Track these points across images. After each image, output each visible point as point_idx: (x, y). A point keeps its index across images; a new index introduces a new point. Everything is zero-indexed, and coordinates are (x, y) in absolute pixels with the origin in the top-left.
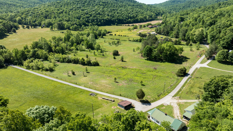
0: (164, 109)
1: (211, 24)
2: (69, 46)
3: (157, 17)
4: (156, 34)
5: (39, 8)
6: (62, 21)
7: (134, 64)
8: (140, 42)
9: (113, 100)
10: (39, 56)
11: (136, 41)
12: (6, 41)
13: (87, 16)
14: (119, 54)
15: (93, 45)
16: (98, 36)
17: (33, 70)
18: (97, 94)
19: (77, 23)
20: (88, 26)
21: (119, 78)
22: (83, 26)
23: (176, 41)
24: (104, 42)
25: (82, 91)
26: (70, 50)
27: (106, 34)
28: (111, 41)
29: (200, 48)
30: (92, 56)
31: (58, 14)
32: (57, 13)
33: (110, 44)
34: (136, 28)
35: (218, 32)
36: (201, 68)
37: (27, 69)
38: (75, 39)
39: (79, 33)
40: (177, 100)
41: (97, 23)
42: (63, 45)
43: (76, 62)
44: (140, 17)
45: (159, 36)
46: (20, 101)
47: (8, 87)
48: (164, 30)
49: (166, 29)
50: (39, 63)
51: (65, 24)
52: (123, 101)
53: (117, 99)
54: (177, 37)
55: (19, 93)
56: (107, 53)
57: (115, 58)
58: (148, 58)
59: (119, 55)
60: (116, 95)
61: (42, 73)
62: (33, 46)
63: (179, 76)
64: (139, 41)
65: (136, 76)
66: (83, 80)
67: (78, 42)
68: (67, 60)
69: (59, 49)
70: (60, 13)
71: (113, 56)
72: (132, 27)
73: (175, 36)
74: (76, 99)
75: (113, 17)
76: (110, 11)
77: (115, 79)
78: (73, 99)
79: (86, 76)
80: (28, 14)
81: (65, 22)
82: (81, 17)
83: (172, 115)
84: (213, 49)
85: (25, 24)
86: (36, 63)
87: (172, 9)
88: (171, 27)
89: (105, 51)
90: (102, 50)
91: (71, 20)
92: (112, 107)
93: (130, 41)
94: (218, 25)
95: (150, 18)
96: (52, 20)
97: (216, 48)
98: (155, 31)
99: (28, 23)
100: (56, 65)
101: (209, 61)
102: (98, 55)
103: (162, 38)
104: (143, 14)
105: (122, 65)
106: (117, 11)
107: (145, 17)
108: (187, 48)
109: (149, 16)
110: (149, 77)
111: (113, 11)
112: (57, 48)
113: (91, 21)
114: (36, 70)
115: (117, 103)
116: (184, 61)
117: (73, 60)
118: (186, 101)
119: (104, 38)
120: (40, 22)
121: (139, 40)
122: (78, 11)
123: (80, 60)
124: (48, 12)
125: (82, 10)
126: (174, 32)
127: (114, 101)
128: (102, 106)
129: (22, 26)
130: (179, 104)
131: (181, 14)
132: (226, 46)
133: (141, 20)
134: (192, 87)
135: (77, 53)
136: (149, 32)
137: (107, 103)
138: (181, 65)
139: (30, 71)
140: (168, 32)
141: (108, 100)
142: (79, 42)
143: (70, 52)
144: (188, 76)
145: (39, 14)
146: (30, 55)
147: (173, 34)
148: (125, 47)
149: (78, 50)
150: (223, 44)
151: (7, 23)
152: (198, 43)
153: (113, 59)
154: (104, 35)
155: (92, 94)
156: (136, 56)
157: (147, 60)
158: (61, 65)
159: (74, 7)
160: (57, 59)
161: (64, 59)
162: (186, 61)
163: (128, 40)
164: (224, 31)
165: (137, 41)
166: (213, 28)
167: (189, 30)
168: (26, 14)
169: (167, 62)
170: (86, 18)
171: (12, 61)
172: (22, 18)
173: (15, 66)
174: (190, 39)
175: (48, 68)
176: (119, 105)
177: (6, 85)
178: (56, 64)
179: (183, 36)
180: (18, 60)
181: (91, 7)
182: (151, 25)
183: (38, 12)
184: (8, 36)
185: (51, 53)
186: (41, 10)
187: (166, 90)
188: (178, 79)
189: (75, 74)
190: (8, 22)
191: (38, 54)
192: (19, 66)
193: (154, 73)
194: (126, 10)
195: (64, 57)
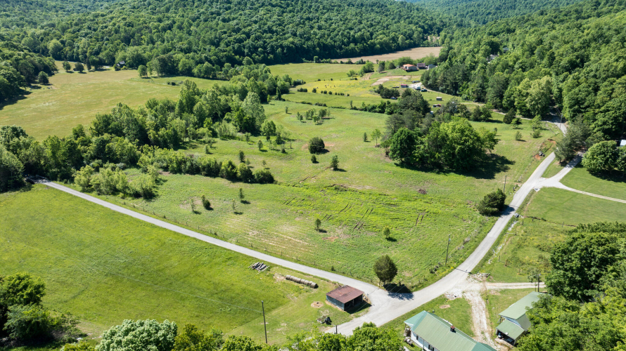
0: (448, 311)
1: (572, 66)
2: (191, 125)
3: (427, 39)
4: (425, 88)
5: (108, 13)
6: (171, 50)
7: (366, 177)
8: (380, 112)
9: (314, 284)
10: (113, 155)
11: (370, 111)
12: (23, 108)
13: (238, 36)
14: (325, 148)
15: (257, 123)
16: (269, 96)
17: (99, 195)
18: (271, 266)
19: (212, 58)
20: (240, 64)
21: (329, 218)
22: (227, 64)
23: (478, 112)
24: (285, 113)
25: (232, 258)
26: (196, 137)
27: (291, 89)
28: (304, 110)
29: (542, 133)
30: (255, 154)
31: (159, 32)
32: (156, 28)
33: (301, 118)
34: (368, 70)
35: (591, 88)
36: (544, 189)
37: (83, 191)
38: (207, 105)
39: (218, 88)
40: (481, 284)
41: (265, 56)
42: (177, 123)
43: (212, 171)
44: (381, 39)
45: (431, 97)
46: (72, 284)
47: (36, 245)
48: (444, 80)
49: (451, 75)
50: (115, 177)
51: (179, 60)
52: (340, 287)
53: (325, 280)
54: (479, 100)
55: (68, 262)
56: (294, 144)
57: (315, 161)
58: (403, 159)
59: (326, 151)
60: (321, 269)
61: (125, 204)
62: (97, 127)
63: (485, 213)
64: (377, 109)
65: (372, 212)
66: (232, 223)
67: (216, 114)
68: (189, 167)
69: (167, 133)
70: (164, 30)
71: (310, 156)
72: (359, 68)
73: (475, 96)
74: (217, 279)
75: (308, 39)
76: (300, 23)
77: (318, 222)
78: (209, 279)
79: (241, 213)
80: (78, 31)
81: (180, 55)
82: (221, 39)
83: (467, 326)
84: (576, 137)
85: (72, 59)
86: (107, 177)
87: (467, 13)
88: (463, 71)
89: (289, 140)
90: (279, 138)
91: (194, 48)
92: (312, 305)
93: (355, 109)
94: (592, 71)
95: (407, 42)
96: (142, 50)
97: (586, 135)
98: (422, 80)
99: (80, 56)
100: (161, 179)
101: (567, 170)
102: (270, 152)
103: (440, 100)
104: (387, 29)
105: (334, 181)
106: (318, 22)
107: (394, 39)
108: (506, 132)
109: (404, 34)
110: (406, 216)
111: (306, 22)
112: (162, 131)
113: (250, 51)
114: (108, 194)
115: (325, 292)
116: (498, 171)
117: (204, 168)
118: (505, 288)
119: (284, 100)
120: (111, 53)
121: (379, 107)
122: (214, 22)
123: (223, 168)
124: (132, 26)
125: (224, 20)
126: (473, 86)
127: (316, 287)
128: (286, 300)
129: (64, 65)
130: (485, 296)
131: (490, 30)
132: (612, 128)
133: (383, 48)
134: (520, 246)
135: (214, 145)
136: (406, 84)
137: (299, 291)
138: (492, 182)
139: (91, 198)
140: (456, 83)
141: (300, 282)
142: (219, 113)
143: (195, 141)
144: (509, 214)
145: (110, 32)
146: (90, 153)
147: (470, 91)
148: (341, 128)
149: (217, 137)
150: (604, 123)
151: (24, 58)
152: (537, 117)
153: (311, 162)
154: (285, 90)
155: (257, 266)
156: (370, 156)
157: (402, 165)
158: (173, 180)
159: (203, 13)
160: (163, 162)
161: (180, 163)
162: (505, 169)
163: (349, 106)
164: (606, 86)
165: (372, 109)
166: (578, 78)
167: (513, 81)
168: (74, 32)
169: (455, 172)
170: (236, 43)
171: (44, 168)
172: (63, 42)
173: (52, 184)
174: (514, 107)
175: (138, 189)
176: (330, 299)
177: (33, 237)
178: (160, 177)
179: (497, 96)
180: (58, 165)
181: (247, 12)
182: (409, 61)
183: (106, 27)
184: (28, 93)
185: (146, 146)
186: (113, 21)
187: (453, 255)
188: (483, 224)
189: (212, 206)
190: (26, 54)
191: (110, 150)
192: (63, 183)
193: (420, 204)
194: (341, 20)
195: (179, 158)
